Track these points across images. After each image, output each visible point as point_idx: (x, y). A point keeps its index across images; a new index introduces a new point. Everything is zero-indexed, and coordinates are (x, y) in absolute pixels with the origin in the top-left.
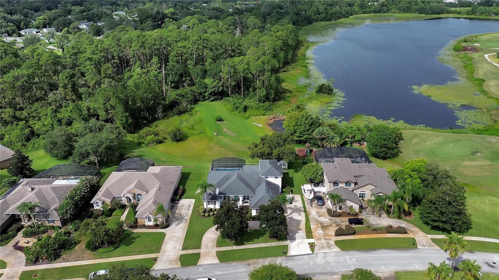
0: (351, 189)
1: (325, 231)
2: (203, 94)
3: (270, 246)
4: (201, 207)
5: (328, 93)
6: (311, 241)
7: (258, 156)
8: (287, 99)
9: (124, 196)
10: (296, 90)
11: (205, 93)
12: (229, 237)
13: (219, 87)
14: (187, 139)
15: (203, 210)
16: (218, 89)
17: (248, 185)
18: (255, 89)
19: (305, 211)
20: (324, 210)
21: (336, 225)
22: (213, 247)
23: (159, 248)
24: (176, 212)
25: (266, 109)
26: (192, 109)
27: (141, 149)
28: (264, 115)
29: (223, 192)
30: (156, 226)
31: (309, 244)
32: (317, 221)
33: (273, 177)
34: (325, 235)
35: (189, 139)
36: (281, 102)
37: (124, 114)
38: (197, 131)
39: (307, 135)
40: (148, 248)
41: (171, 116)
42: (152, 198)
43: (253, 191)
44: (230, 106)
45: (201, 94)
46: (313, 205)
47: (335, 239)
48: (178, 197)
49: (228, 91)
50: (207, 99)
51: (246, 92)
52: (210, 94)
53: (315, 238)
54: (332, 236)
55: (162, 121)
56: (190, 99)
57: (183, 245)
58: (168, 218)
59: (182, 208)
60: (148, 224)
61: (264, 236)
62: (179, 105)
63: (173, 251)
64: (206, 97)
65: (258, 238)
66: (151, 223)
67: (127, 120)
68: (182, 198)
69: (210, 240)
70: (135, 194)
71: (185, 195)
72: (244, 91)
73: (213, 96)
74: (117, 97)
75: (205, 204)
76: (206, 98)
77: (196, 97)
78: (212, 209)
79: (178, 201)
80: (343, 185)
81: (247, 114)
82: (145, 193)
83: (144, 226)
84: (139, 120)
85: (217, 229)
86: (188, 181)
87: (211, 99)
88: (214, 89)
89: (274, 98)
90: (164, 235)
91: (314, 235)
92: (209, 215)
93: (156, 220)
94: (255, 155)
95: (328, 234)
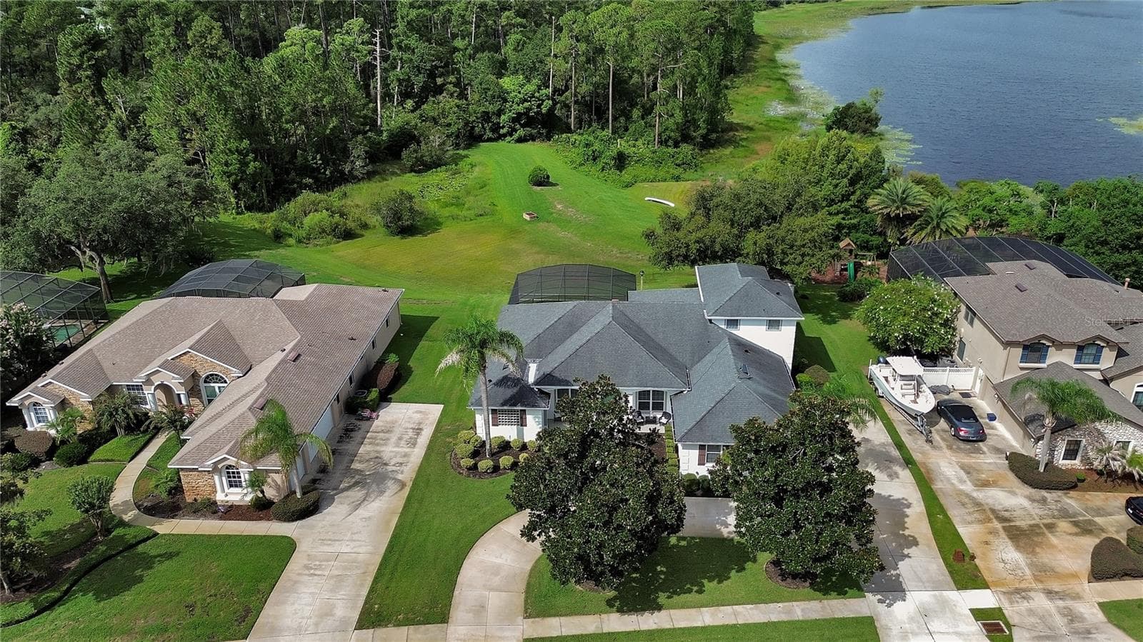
0: (1097, 376)
1: (1033, 553)
2: (494, 119)
3: (784, 618)
4: (464, 434)
5: (865, 132)
6: (984, 599)
7: (686, 257)
8: (744, 144)
9: (148, 381)
10: (766, 125)
11: (500, 116)
12: (591, 572)
13: (543, 101)
14: (434, 231)
15: (471, 448)
16: (539, 106)
17: (657, 350)
18: (648, 111)
19: (909, 462)
20: (989, 461)
21: (1076, 524)
22: (506, 618)
23: (248, 611)
24: (361, 450)
25: (685, 165)
26: (456, 160)
27: (282, 251)
28: (677, 179)
29: (557, 374)
30: (262, 508)
31: (978, 614)
32: (977, 504)
33: (758, 323)
34: (1043, 572)
35: (444, 231)
36: (728, 151)
37: (233, 145)
38: (469, 209)
39: (842, 216)
40: (198, 611)
41: (394, 174)
42: (253, 391)
43: (683, 372)
44: (575, 154)
45: (486, 117)
46: (936, 437)
47: (1100, 594)
48: (374, 394)
49: (568, 117)
50: (504, 136)
51: (622, 120)
52: (514, 120)
53: (997, 584)
54: (1075, 576)
55: (362, 185)
56: (453, 129)
57: (366, 603)
58: (320, 476)
59: (387, 435)
60: (230, 498)
61: (749, 565)
62: (419, 143)
63: (311, 629)
64: (503, 127)
65: (722, 577)
66: (240, 496)
67: (244, 164)
68: (390, 401)
69: (496, 581)
70: (195, 376)
71: (405, 389)
72: (615, 119)
73: (523, 126)
74: (211, 88)
75: (480, 420)
76: (502, 131)
77: (473, 128)
78: (508, 443)
79: (373, 410)
80: (1066, 357)
81: (627, 175)
82: (236, 372)
83: (209, 508)
84: (288, 174)
85: (528, 533)
86: (423, 344)
87: (516, 136)
88: (526, 104)
89: (704, 137)
90: (288, 547)
91: (989, 569)
92: (496, 469)
93: (257, 481)
94: (675, 253)
95: (1053, 570)
